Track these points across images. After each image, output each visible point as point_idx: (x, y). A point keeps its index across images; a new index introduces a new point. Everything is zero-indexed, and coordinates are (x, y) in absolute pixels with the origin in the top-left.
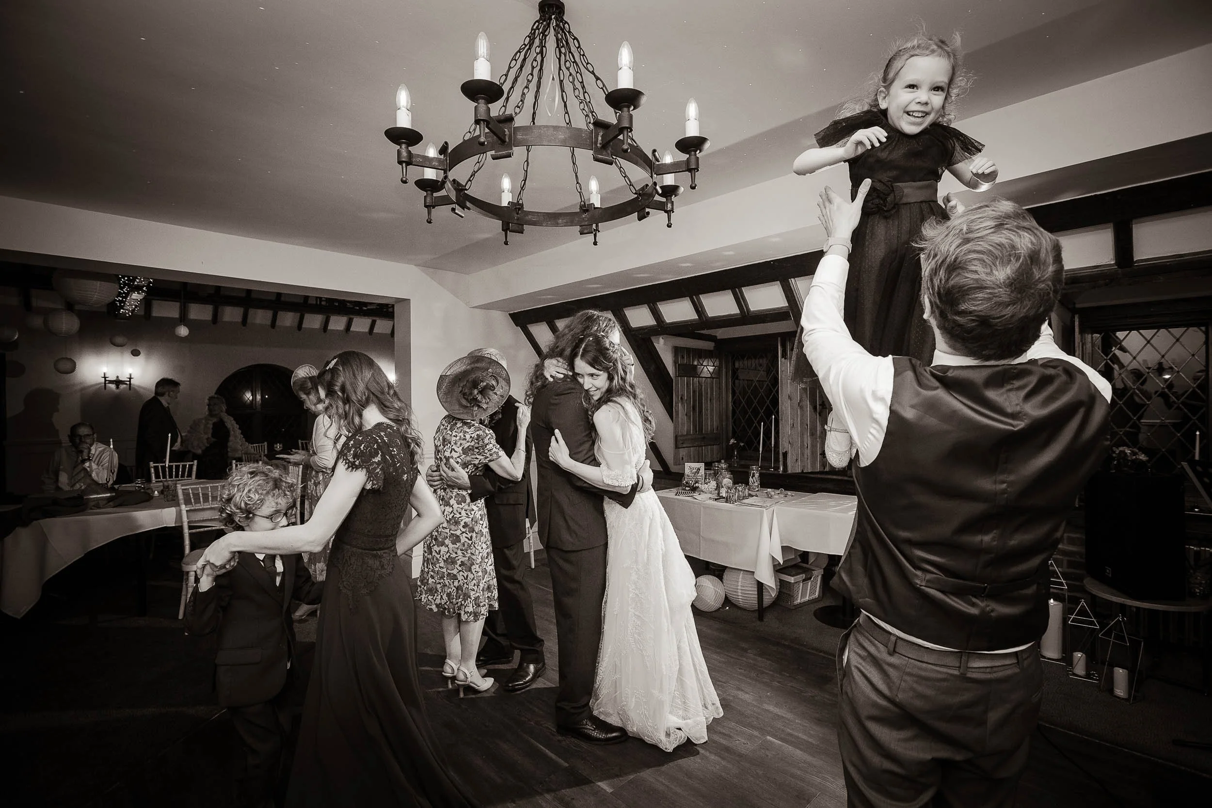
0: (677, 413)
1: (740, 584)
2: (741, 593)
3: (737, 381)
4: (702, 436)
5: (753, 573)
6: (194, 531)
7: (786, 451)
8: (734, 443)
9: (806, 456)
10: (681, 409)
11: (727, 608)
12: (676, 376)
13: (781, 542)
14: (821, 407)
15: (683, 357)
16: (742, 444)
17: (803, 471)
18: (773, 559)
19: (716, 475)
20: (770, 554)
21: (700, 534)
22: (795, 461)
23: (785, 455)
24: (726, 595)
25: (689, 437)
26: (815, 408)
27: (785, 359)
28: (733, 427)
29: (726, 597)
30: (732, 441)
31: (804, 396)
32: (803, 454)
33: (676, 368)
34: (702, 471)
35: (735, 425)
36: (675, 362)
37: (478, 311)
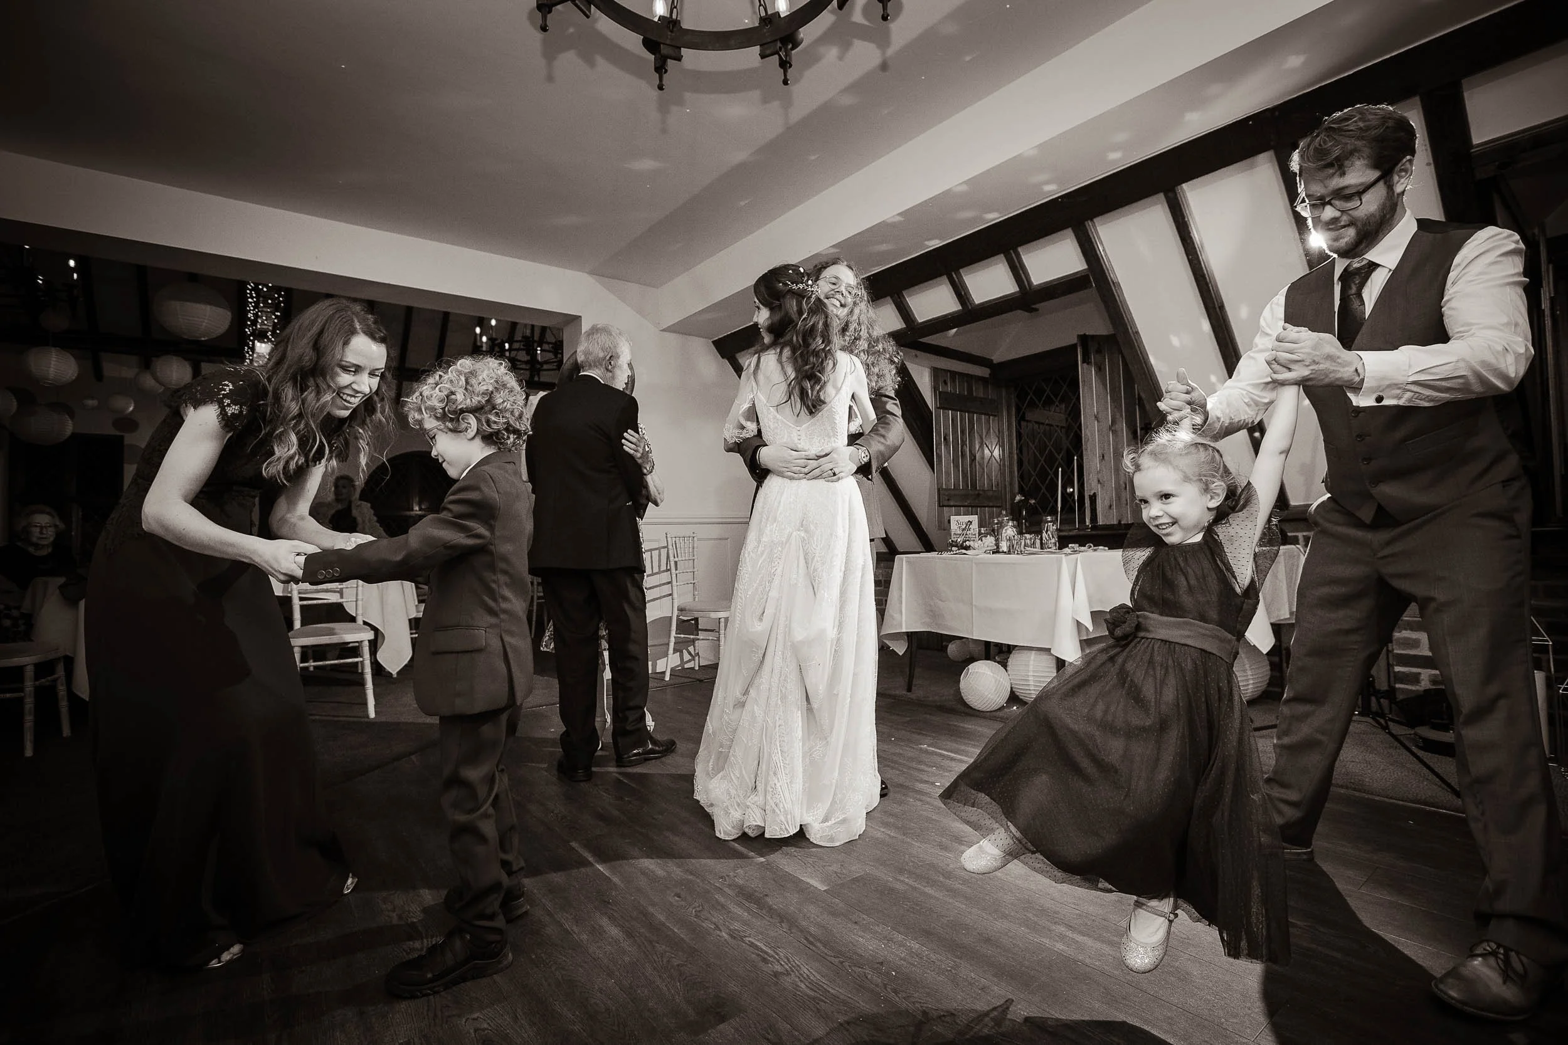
0: (939, 457)
1: (1031, 668)
2: (1034, 681)
3: (1023, 424)
4: (977, 492)
5: (1049, 650)
6: (305, 603)
7: (1095, 493)
8: (1021, 501)
9: (1123, 500)
10: (944, 453)
11: (1015, 708)
12: (937, 408)
13: (1090, 605)
14: (1143, 432)
15: (945, 383)
16: (1033, 502)
17: (1120, 521)
18: (1079, 624)
19: (995, 533)
20: (1073, 618)
21: (972, 604)
22: (1107, 507)
23: (1093, 498)
24: (1011, 688)
25: (957, 492)
26: (1135, 433)
27: (1088, 364)
28: (1019, 483)
29: (1012, 692)
30: (1018, 498)
31: (1118, 416)
32: (1119, 498)
33: (935, 396)
34: (975, 526)
35: (1022, 481)
36: (935, 389)
37: (667, 334)
